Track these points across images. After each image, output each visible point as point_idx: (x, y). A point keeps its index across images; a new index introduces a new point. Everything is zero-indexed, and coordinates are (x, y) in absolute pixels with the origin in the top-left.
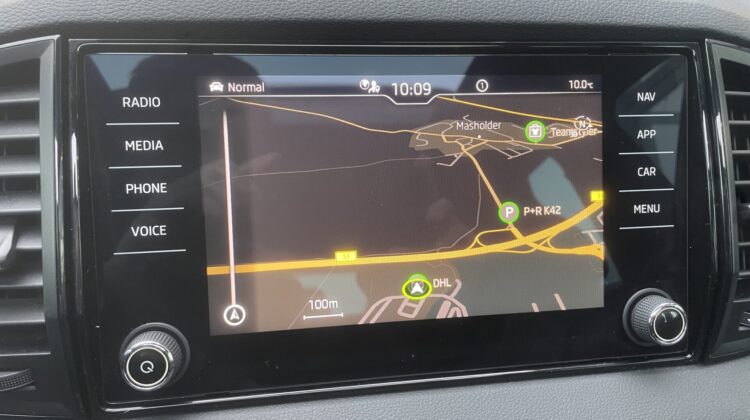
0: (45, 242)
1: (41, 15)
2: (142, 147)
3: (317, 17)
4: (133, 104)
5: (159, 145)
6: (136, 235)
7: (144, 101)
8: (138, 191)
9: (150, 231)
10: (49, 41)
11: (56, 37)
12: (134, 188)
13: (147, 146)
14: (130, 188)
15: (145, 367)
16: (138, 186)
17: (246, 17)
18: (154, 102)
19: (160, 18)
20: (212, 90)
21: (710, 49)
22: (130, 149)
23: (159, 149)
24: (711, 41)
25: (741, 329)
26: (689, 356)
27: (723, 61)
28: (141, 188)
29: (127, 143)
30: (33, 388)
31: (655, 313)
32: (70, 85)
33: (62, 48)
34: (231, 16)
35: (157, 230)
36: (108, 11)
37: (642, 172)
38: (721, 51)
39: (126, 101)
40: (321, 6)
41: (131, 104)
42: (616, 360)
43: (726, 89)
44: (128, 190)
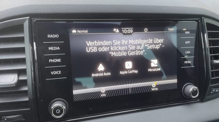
0: (28, 77)
1: (24, 11)
2: (54, 49)
3: (103, 12)
4: (51, 37)
5: (59, 48)
6: (52, 74)
7: (54, 36)
8: (53, 61)
9: (56, 73)
10: (26, 19)
11: (28, 18)
12: (52, 60)
13: (55, 49)
14: (51, 60)
15: (58, 111)
16: (53, 60)
17: (83, 12)
18: (57, 36)
19: (59, 12)
20: (73, 32)
21: (203, 20)
22: (50, 49)
23: (59, 49)
24: (203, 18)
25: (211, 92)
26: (199, 100)
27: (206, 23)
28: (54, 61)
29: (49, 48)
30: (24, 119)
31: (191, 90)
32: (33, 31)
33: (30, 21)
34: (79, 12)
35: (58, 72)
36: (44, 10)
37: (187, 52)
38: (206, 21)
39: (49, 36)
40: (104, 9)
41: (50, 37)
42: (180, 102)
43: (208, 30)
44: (50, 61)
